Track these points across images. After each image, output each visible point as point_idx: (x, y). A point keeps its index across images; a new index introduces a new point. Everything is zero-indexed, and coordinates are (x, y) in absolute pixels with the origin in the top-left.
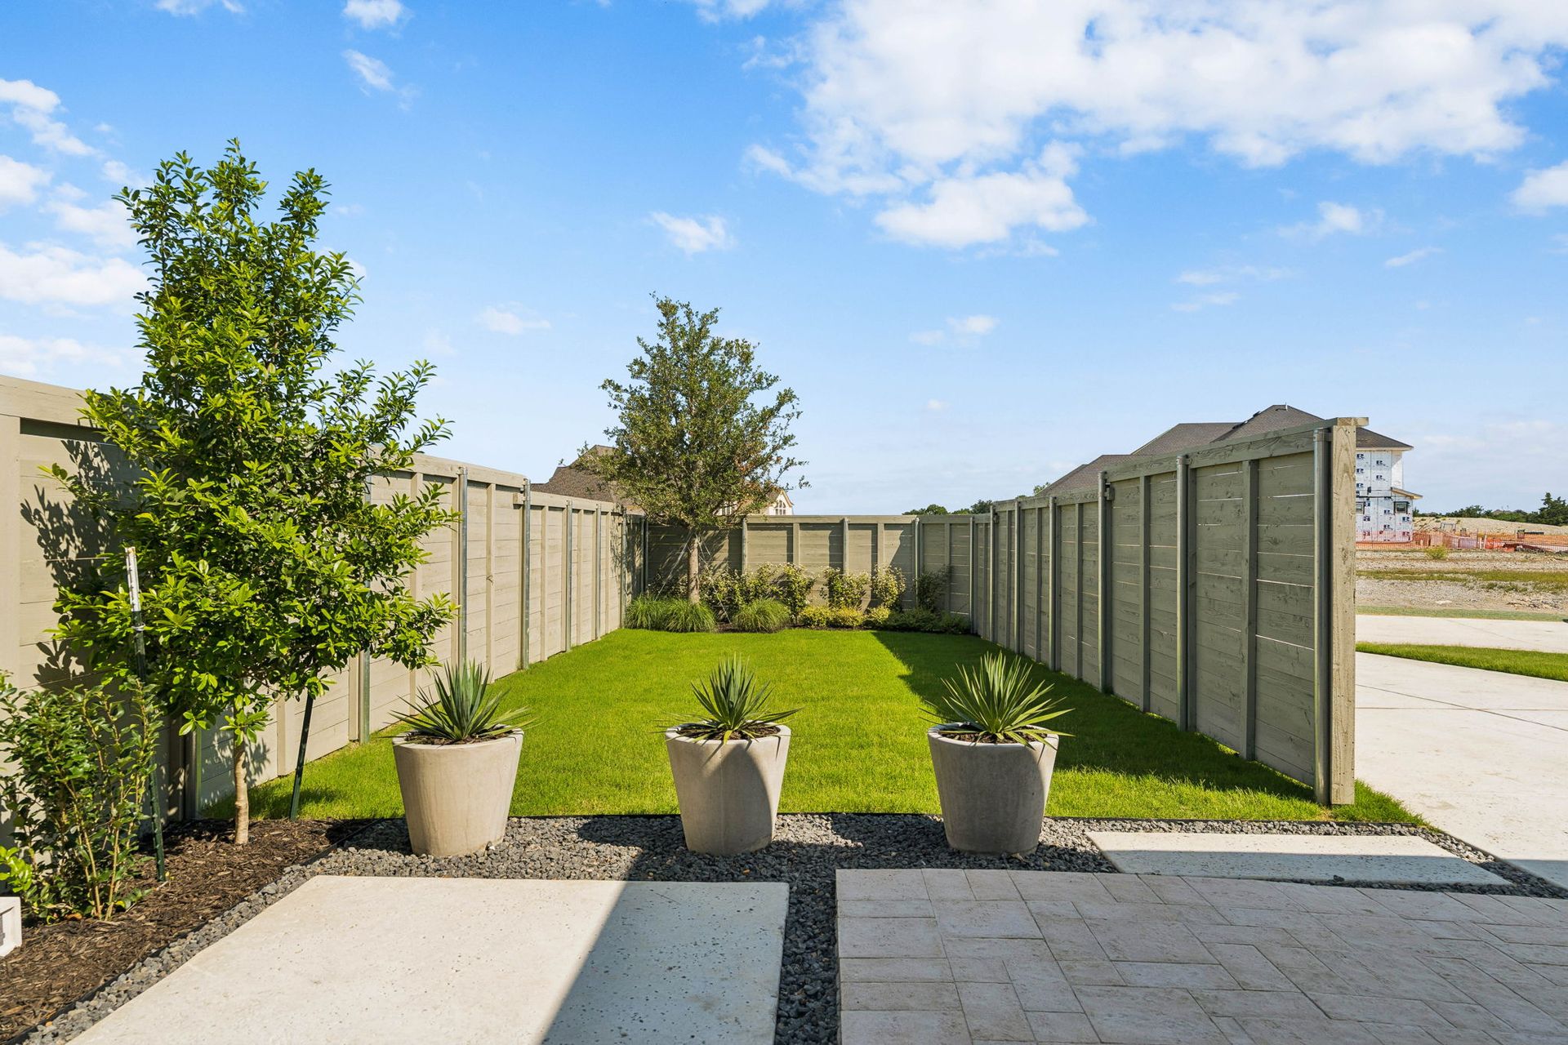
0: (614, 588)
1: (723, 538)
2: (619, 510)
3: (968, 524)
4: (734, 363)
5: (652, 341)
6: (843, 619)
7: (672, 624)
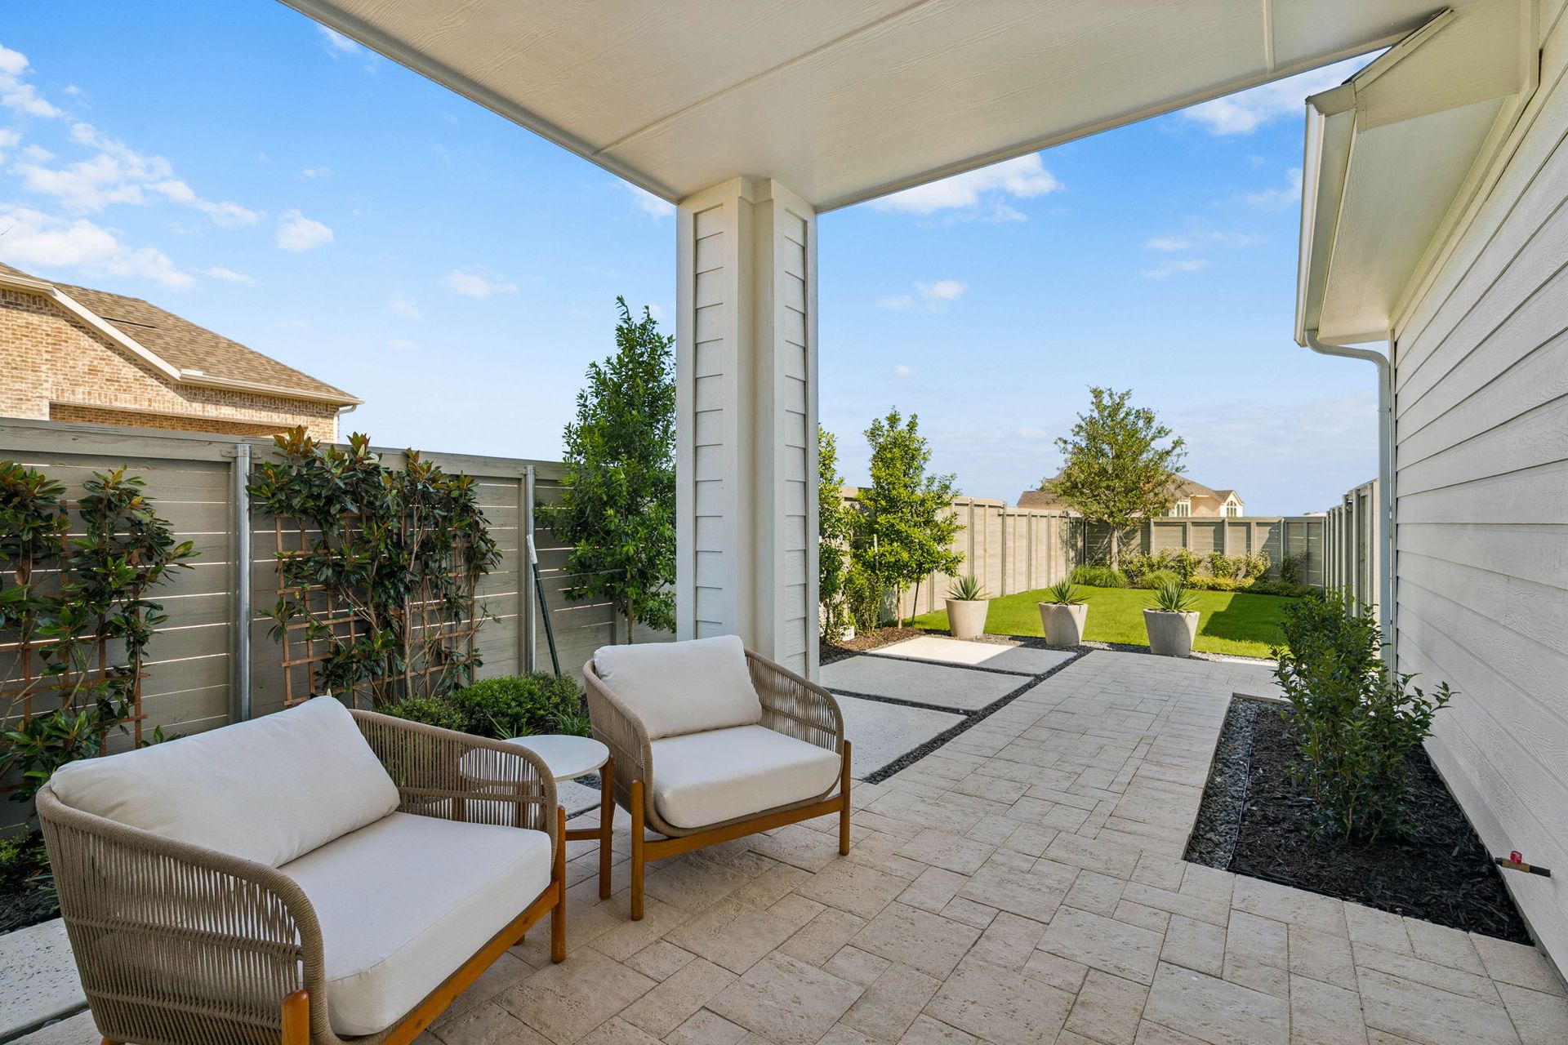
0: (1062, 560)
1: (1136, 531)
2: (1065, 515)
3: (1321, 523)
4: (1141, 423)
5: (1086, 414)
6: (1219, 585)
7: (1098, 582)
